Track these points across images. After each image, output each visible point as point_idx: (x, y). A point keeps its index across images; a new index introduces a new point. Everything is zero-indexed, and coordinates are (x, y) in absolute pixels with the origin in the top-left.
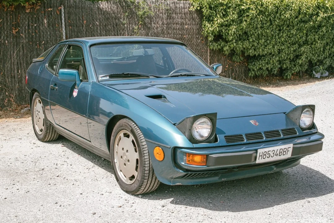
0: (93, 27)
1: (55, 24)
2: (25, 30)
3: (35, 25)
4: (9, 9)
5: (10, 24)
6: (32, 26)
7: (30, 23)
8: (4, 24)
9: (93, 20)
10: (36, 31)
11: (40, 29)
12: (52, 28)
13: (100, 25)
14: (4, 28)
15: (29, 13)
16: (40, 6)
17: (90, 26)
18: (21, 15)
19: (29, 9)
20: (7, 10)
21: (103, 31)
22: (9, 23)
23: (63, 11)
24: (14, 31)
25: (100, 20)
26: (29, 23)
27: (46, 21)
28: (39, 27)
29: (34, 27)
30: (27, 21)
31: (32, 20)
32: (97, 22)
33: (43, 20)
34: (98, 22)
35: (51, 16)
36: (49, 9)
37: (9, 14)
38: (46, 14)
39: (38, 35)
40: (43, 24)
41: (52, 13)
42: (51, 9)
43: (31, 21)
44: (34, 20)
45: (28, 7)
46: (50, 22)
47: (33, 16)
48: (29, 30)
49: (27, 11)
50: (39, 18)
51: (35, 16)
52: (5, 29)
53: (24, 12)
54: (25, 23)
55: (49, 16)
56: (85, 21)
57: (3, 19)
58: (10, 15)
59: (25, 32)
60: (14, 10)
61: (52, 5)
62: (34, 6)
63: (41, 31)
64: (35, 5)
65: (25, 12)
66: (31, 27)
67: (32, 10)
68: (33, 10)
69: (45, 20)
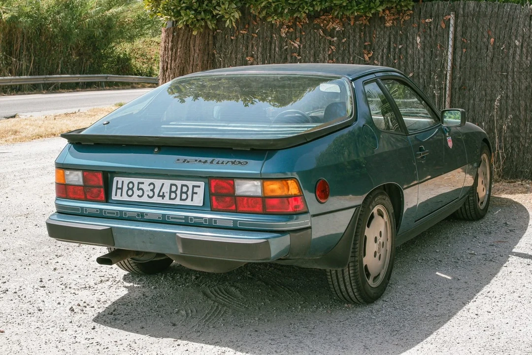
0: (506, 49)
1: (436, 44)
2: (382, 54)
3: (400, 47)
4: (357, 22)
5: (360, 46)
6: (395, 49)
7: (392, 43)
8: (349, 45)
9: (510, 37)
10: (400, 57)
11: (407, 53)
12: (428, 52)
13: (522, 46)
14: (349, 52)
15: (390, 27)
16: (411, 15)
17: (502, 48)
18: (377, 30)
19: (392, 22)
20: (354, 23)
21: (527, 57)
22: (357, 44)
23: (452, 22)
24: (365, 55)
25: (523, 37)
26: (389, 43)
27: (418, 40)
28: (406, 49)
29: (397, 50)
30: (387, 40)
31: (395, 39)
32: (516, 41)
33: (413, 39)
34: (519, 41)
35: (428, 31)
36: (427, 21)
37: (357, 30)
38: (421, 29)
39: (402, 63)
40: (413, 45)
41: (432, 26)
42: (430, 20)
43: (392, 40)
44: (399, 39)
45: (389, 18)
46: (426, 42)
47: (397, 32)
48: (389, 55)
49: (387, 25)
50: (407, 36)
51: (401, 32)
52: (351, 52)
53: (382, 26)
54: (382, 43)
55: (425, 32)
56: (492, 40)
57: (349, 38)
58: (361, 30)
59: (382, 57)
60: (368, 23)
61: (433, 14)
62: (399, 15)
63: (409, 56)
64: (401, 14)
65: (385, 27)
66: (392, 50)
67: (395, 22)
68: (397, 23)
69: (418, 38)
